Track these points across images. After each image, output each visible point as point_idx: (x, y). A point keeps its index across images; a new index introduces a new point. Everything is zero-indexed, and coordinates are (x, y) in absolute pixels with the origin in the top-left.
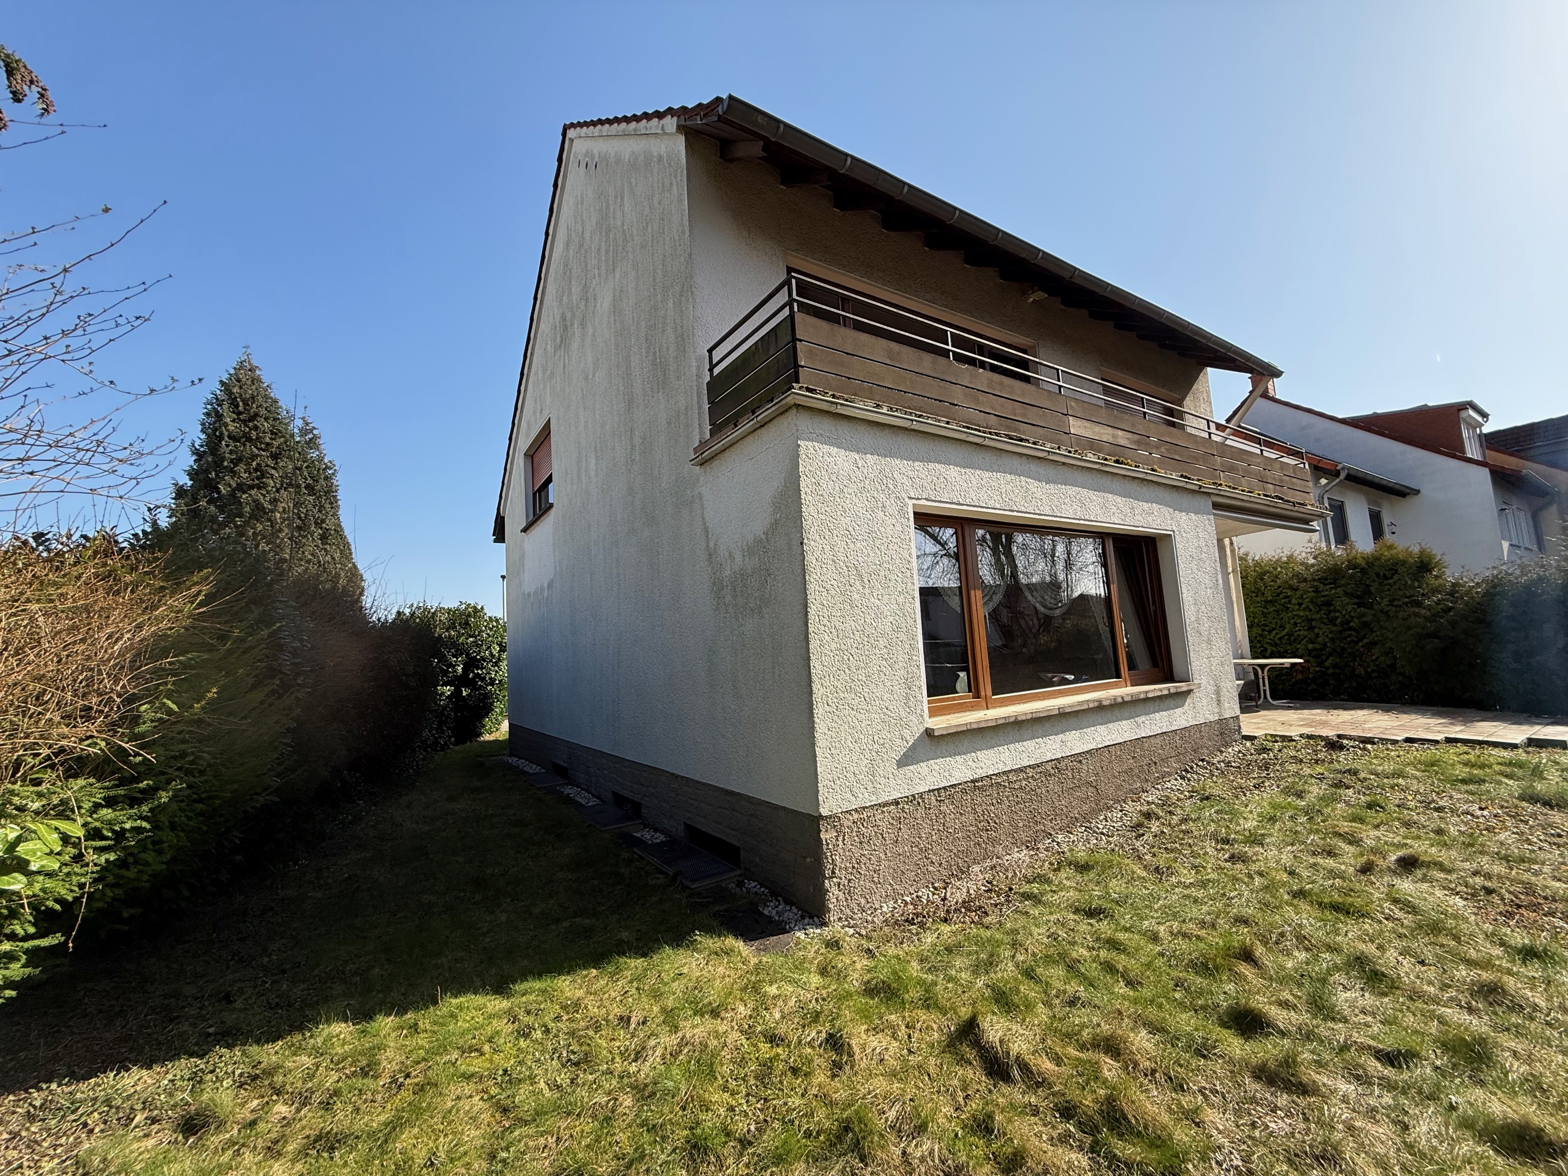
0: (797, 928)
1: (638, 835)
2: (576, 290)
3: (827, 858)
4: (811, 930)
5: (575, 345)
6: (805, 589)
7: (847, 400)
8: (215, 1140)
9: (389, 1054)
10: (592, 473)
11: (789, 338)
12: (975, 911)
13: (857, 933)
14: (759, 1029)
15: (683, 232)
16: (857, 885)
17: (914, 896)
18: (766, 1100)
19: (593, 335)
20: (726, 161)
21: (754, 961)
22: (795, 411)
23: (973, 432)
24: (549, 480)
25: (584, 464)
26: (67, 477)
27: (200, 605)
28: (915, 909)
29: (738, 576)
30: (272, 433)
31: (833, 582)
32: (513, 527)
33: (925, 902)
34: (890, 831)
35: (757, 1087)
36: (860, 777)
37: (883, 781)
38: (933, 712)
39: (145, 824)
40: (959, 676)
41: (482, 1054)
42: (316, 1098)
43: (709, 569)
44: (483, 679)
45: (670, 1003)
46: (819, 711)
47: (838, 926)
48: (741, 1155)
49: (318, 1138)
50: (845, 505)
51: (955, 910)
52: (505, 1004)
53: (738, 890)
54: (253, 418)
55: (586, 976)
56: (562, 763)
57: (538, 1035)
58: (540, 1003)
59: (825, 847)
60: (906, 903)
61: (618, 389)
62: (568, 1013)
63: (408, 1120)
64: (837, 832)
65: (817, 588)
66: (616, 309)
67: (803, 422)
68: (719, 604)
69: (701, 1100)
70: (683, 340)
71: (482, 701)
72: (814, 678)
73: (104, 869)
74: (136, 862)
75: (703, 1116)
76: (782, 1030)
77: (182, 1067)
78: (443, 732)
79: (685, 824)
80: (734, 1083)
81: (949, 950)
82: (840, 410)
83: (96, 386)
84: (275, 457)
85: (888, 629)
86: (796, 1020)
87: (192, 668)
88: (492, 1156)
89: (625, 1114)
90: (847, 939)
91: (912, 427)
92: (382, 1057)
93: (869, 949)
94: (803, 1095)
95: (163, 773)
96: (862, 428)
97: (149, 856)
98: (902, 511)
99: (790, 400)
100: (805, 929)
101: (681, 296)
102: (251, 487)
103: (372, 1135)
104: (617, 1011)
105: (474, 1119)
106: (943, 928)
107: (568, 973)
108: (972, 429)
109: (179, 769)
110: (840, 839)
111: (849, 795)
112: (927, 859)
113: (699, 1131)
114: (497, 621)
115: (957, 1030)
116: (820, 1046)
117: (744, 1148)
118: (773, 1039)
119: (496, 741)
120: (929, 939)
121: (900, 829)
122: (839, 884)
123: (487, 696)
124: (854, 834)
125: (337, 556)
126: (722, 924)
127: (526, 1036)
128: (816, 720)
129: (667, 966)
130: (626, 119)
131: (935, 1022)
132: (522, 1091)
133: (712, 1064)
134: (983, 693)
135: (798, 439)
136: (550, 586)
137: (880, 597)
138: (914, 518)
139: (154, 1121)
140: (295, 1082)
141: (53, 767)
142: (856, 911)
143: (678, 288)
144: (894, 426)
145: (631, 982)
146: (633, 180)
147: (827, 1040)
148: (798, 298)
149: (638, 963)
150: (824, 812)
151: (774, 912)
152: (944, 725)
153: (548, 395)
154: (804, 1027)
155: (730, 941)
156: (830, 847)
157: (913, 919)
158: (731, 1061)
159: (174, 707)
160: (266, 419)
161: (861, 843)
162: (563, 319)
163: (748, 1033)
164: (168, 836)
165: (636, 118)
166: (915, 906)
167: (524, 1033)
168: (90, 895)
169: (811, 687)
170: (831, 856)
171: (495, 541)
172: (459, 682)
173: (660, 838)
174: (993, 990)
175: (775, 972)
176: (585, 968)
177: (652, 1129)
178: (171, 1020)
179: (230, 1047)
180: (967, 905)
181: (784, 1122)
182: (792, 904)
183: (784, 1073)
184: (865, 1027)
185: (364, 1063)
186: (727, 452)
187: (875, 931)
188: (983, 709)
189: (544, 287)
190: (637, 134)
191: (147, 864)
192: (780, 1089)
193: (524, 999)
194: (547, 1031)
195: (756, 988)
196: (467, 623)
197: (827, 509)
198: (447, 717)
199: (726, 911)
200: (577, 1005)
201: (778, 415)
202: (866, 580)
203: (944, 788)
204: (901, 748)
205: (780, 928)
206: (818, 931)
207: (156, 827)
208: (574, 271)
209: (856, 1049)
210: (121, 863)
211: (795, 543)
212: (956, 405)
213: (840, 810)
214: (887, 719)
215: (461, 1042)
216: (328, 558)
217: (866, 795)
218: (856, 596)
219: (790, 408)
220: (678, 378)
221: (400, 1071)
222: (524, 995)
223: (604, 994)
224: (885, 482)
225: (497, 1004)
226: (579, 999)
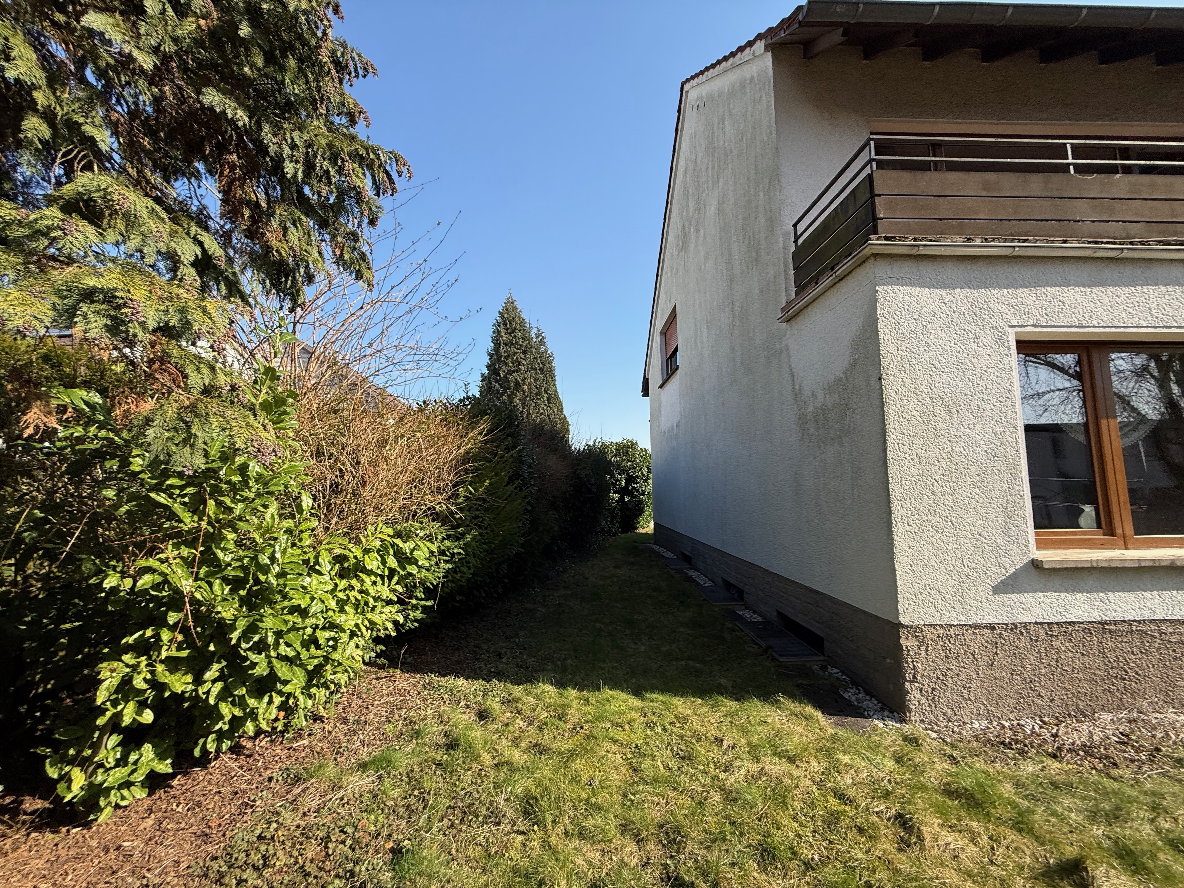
0: (875, 717)
1: (741, 613)
2: (692, 204)
3: (907, 663)
4: (891, 723)
5: (692, 246)
6: (884, 420)
7: (931, 241)
8: (492, 727)
9: (573, 711)
10: (705, 340)
11: (868, 196)
12: (1100, 759)
13: (940, 738)
14: (830, 785)
15: (771, 132)
16: (942, 695)
17: (1015, 722)
18: (830, 842)
19: (704, 236)
20: (809, 59)
21: (830, 731)
22: (873, 259)
23: (1103, 246)
24: (676, 349)
25: (699, 334)
26: (429, 369)
27: (485, 436)
28: (1014, 735)
29: (820, 411)
30: (523, 338)
31: (914, 413)
32: (653, 385)
33: (1029, 732)
34: (984, 653)
35: (823, 828)
36: (946, 596)
37: (974, 603)
38: (1041, 545)
39: (462, 552)
40: (1083, 510)
41: (624, 730)
42: (536, 723)
43: (795, 407)
44: (638, 491)
45: (755, 740)
46: (899, 530)
47: (920, 727)
48: (804, 874)
49: (536, 745)
50: (929, 341)
51: (1070, 751)
52: (640, 704)
53: (821, 672)
54: (513, 332)
55: (694, 702)
56: (687, 553)
57: (659, 730)
58: (662, 710)
59: (905, 653)
60: (1003, 727)
61: (722, 273)
62: (679, 722)
63: (579, 753)
64: (919, 641)
65: (896, 418)
66: (720, 211)
67: (881, 269)
68: (803, 435)
69: (773, 818)
70: (772, 221)
71: (637, 505)
72: (893, 500)
73: (447, 572)
74: (460, 571)
75: (774, 831)
76: (851, 793)
77: (479, 684)
78: (614, 524)
79: (777, 611)
80: (803, 817)
81: (1055, 785)
82: (923, 251)
83: (440, 320)
84: (524, 352)
85: (982, 457)
86: (866, 791)
87: (480, 470)
88: (625, 796)
89: (714, 805)
90: (928, 740)
91: (1015, 254)
92: (569, 711)
93: (952, 756)
94: (867, 852)
95: (468, 526)
96: (949, 265)
97: (464, 569)
98: (1000, 340)
99: (867, 251)
100: (884, 720)
101: (770, 186)
102: (514, 372)
103: (561, 754)
104: (713, 732)
105: (617, 768)
106: (1050, 763)
107: (682, 696)
108: (1102, 243)
109: (475, 524)
110: (923, 649)
111: (933, 611)
112: (1034, 691)
113: (769, 840)
114: (646, 451)
115: (1058, 865)
116: (889, 819)
117: (807, 869)
118: (841, 796)
119: (647, 534)
120: (1029, 768)
121: (996, 653)
122: (921, 690)
123: (640, 502)
124: (939, 647)
125: (555, 410)
126: (804, 695)
127: (652, 728)
128: (895, 537)
129: (755, 713)
130: (726, 59)
131: (1028, 847)
132: (646, 762)
133: (785, 797)
134: (1119, 531)
135: (876, 285)
136: (678, 426)
137: (971, 426)
138: (1017, 346)
139: (468, 707)
140: (526, 709)
141: (426, 516)
142: (941, 719)
143: (767, 180)
144: (990, 257)
145: (726, 715)
146: (731, 106)
147: (896, 818)
148: (877, 157)
149: (731, 704)
150: (904, 620)
151: (854, 698)
152: (1058, 559)
153: (674, 287)
154: (873, 798)
155: (809, 710)
156: (911, 653)
157: (1010, 743)
158: (802, 800)
159: (473, 490)
160: (520, 331)
161: (947, 657)
162: (684, 229)
163: (820, 785)
164: (472, 560)
165: (733, 54)
166: (1015, 732)
167: (651, 726)
168: (443, 584)
169: (890, 508)
170: (913, 662)
171: (643, 396)
172: (623, 491)
173: (758, 618)
174: (1116, 843)
175: (849, 746)
176: (693, 696)
177: (733, 824)
178: (477, 659)
179: (500, 681)
180: (1088, 750)
181: (845, 867)
182: (872, 696)
183: (849, 828)
184: (940, 821)
185: (560, 712)
186: (810, 308)
187: (961, 742)
188: (1119, 548)
189: (671, 208)
190: (734, 67)
191: (464, 573)
192: (844, 839)
193: (651, 704)
194: (665, 730)
195: (829, 753)
196: (627, 453)
197: (907, 345)
198: (617, 514)
199: (808, 685)
200: (685, 720)
201: (856, 268)
202: (954, 410)
203: (1058, 623)
204: (999, 576)
205: (859, 713)
206: (898, 725)
207: (467, 554)
208: (690, 191)
209: (928, 838)
210: (454, 571)
211: (873, 379)
212: (1079, 221)
213: (922, 623)
214: (979, 544)
215: (612, 718)
216: (551, 412)
217: (954, 614)
218: (943, 426)
219: (868, 258)
220: (768, 254)
221: (578, 724)
222: (651, 701)
223: (706, 717)
224: (978, 313)
225: (635, 702)
226: (687, 715)
